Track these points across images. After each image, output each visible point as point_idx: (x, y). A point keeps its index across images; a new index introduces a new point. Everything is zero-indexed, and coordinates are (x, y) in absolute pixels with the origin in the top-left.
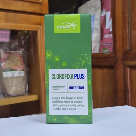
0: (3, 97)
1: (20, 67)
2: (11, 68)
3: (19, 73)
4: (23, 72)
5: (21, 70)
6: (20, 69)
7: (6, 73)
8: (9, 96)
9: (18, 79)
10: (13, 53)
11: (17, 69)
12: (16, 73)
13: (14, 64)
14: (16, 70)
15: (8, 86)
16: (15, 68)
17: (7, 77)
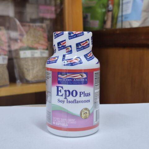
0: (21, 84)
1: (42, 45)
2: (31, 46)
3: (41, 53)
4: (47, 52)
5: (44, 49)
6: (42, 47)
7: (24, 53)
8: (28, 82)
9: (39, 61)
10: (35, 26)
11: (39, 48)
12: (37, 53)
13: (35, 41)
14: (37, 49)
15: (26, 69)
16: (35, 46)
17: (25, 58)
